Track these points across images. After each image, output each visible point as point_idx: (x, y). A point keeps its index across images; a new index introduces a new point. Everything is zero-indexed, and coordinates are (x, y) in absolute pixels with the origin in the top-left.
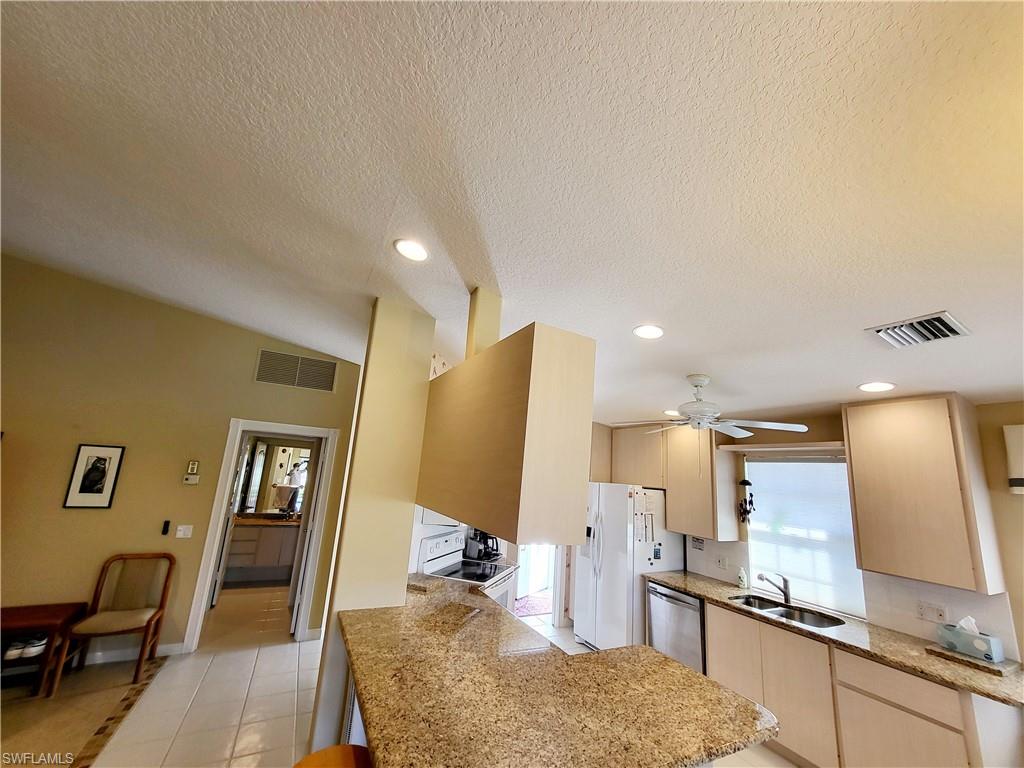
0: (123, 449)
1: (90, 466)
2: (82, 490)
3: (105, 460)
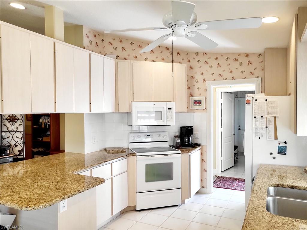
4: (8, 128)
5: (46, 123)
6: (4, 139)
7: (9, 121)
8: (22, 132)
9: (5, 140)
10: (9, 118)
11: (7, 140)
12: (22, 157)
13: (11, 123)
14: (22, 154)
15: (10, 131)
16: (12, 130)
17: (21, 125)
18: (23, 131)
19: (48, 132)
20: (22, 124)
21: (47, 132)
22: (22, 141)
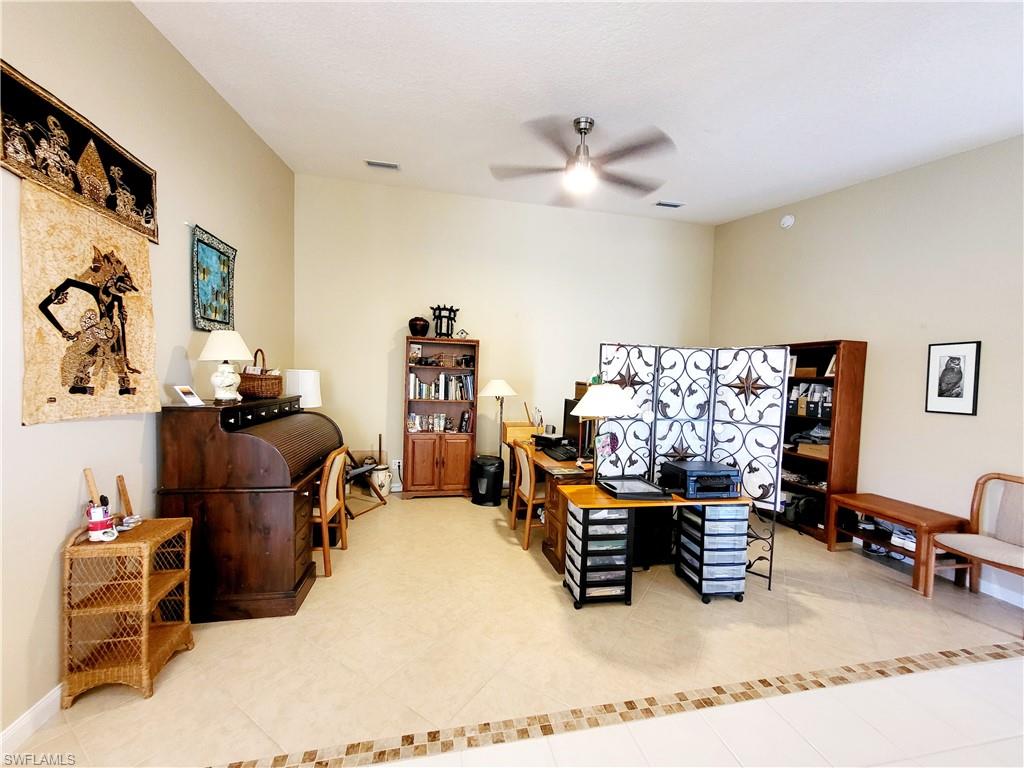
0: (979, 344)
1: (944, 368)
2: (941, 394)
3: (959, 359)
4: (731, 413)
5: (816, 404)
6: (717, 442)
7: (737, 390)
8: (777, 430)
9: (720, 445)
10: (737, 381)
11: (726, 446)
12: (771, 507)
13: (742, 397)
14: (771, 499)
15: (738, 422)
16: (745, 421)
17: (776, 405)
18: (780, 427)
19: (815, 429)
20: (779, 402)
21: (812, 429)
22: (776, 457)
